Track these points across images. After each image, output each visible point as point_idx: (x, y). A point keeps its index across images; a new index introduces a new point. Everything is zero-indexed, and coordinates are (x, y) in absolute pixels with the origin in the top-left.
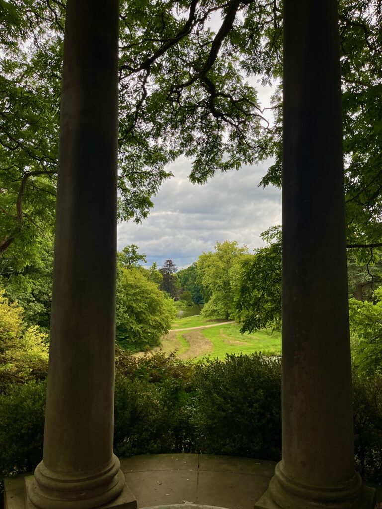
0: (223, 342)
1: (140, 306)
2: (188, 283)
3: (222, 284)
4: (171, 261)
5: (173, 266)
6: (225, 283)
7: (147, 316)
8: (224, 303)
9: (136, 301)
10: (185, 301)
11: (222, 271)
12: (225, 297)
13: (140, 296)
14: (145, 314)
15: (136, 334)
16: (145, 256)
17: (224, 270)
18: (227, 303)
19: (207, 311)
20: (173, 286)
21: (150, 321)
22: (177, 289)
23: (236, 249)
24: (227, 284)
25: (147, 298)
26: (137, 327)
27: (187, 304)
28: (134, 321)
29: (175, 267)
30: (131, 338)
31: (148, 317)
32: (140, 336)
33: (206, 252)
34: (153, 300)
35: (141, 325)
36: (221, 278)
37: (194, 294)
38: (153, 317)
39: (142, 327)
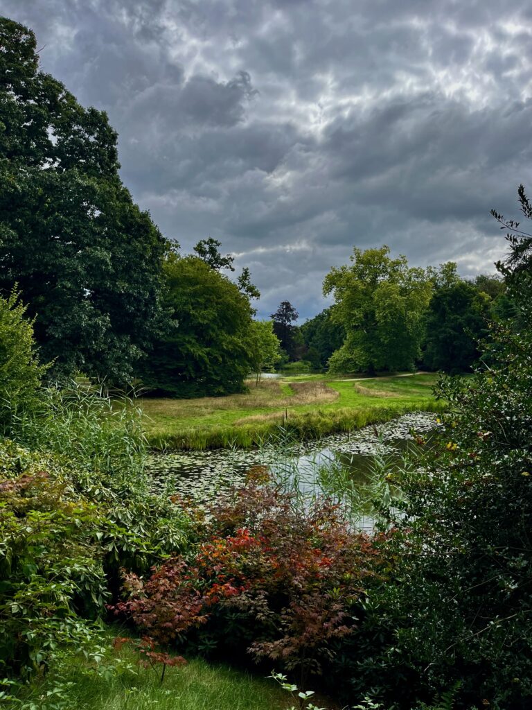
0: (358, 392)
1: (205, 315)
2: (315, 338)
3: (362, 315)
4: (288, 303)
5: (292, 310)
6: (367, 314)
7: (217, 335)
8: (364, 348)
9: (196, 305)
10: (310, 363)
11: (361, 296)
12: (366, 339)
13: (204, 298)
14: (213, 330)
15: (198, 364)
16: (232, 260)
17: (365, 294)
18: (370, 348)
19: (337, 360)
20: (292, 341)
21: (224, 343)
22: (299, 345)
23: (386, 261)
24: (369, 316)
25: (217, 303)
26: (200, 351)
27: (312, 366)
28: (193, 341)
29: (294, 312)
30: (188, 371)
31: (220, 337)
32: (206, 368)
33: (336, 269)
34: (228, 306)
35: (208, 349)
36: (360, 307)
37: (323, 353)
38: (229, 338)
39: (208, 354)
